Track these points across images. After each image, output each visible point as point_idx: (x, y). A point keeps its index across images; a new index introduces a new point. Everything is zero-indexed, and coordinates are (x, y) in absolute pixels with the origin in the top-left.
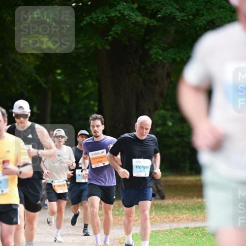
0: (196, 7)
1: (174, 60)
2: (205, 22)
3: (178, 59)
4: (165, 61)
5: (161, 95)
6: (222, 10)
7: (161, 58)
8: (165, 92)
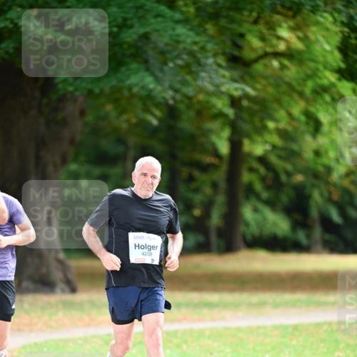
0: (123, 15)
1: (90, 92)
2: (135, 37)
3: (97, 91)
4: (77, 94)
5: (72, 142)
6: (159, 19)
7: (71, 89)
8: (78, 138)
